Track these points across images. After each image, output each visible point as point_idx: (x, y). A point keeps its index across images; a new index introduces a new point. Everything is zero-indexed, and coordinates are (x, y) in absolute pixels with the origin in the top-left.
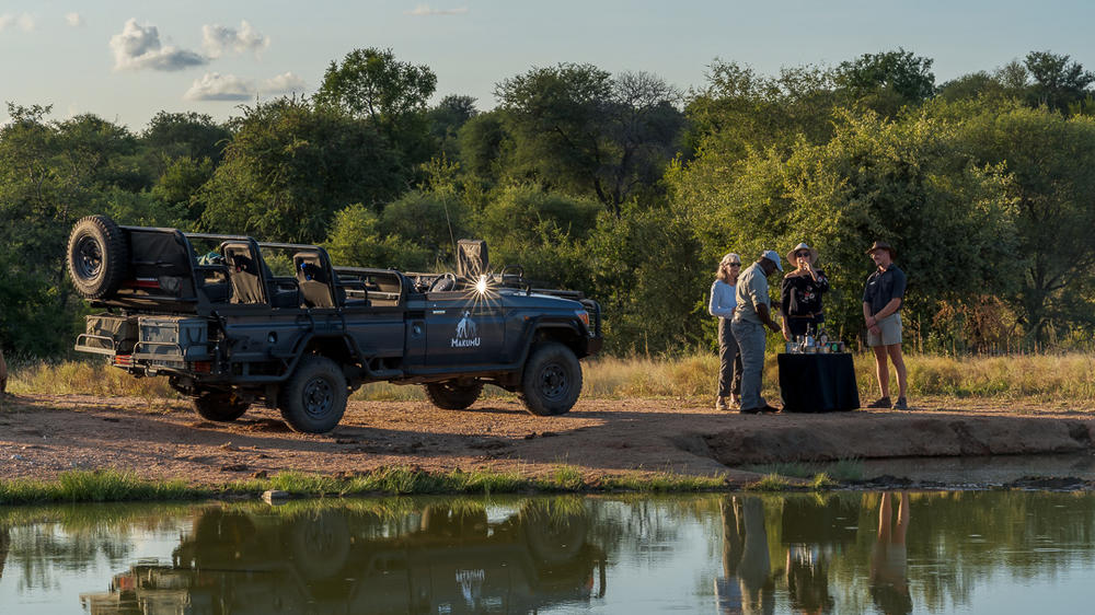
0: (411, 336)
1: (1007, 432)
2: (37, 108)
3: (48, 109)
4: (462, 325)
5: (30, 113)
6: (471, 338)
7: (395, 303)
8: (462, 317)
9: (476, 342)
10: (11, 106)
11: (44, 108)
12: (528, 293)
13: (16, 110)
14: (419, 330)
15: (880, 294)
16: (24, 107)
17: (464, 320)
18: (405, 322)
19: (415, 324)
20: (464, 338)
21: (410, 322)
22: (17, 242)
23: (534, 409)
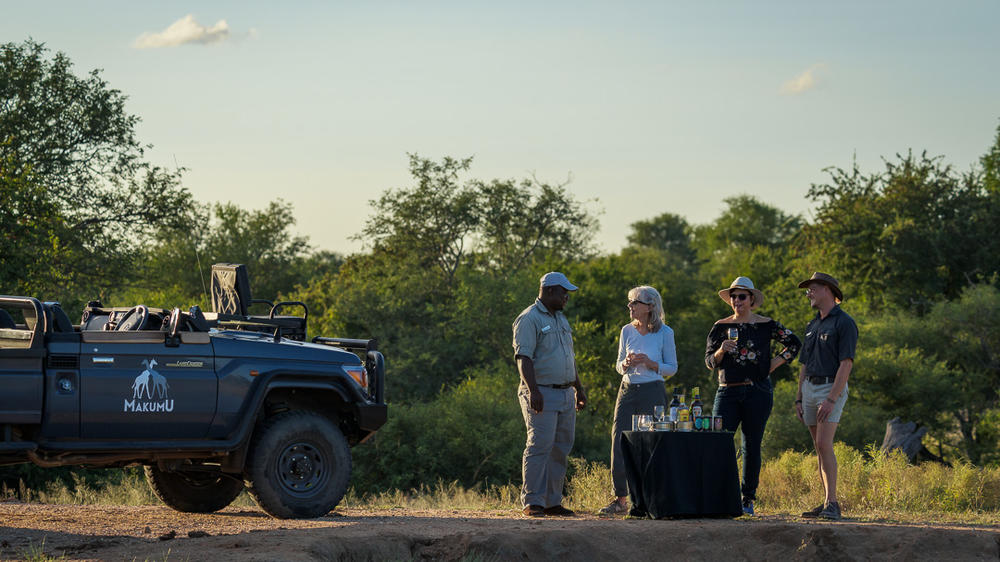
0: (54, 393)
1: (896, 547)
2: (449, 162)
3: (466, 164)
4: (143, 379)
5: (439, 169)
6: (157, 399)
7: (28, 345)
8: (144, 368)
9: (168, 406)
10: (414, 158)
11: (460, 162)
12: (277, 338)
13: (420, 165)
14: (67, 385)
15: (816, 350)
16: (432, 161)
17: (146, 374)
18: (44, 372)
19: (63, 376)
20: (145, 399)
21: (53, 374)
22: (406, 357)
23: (273, 511)
